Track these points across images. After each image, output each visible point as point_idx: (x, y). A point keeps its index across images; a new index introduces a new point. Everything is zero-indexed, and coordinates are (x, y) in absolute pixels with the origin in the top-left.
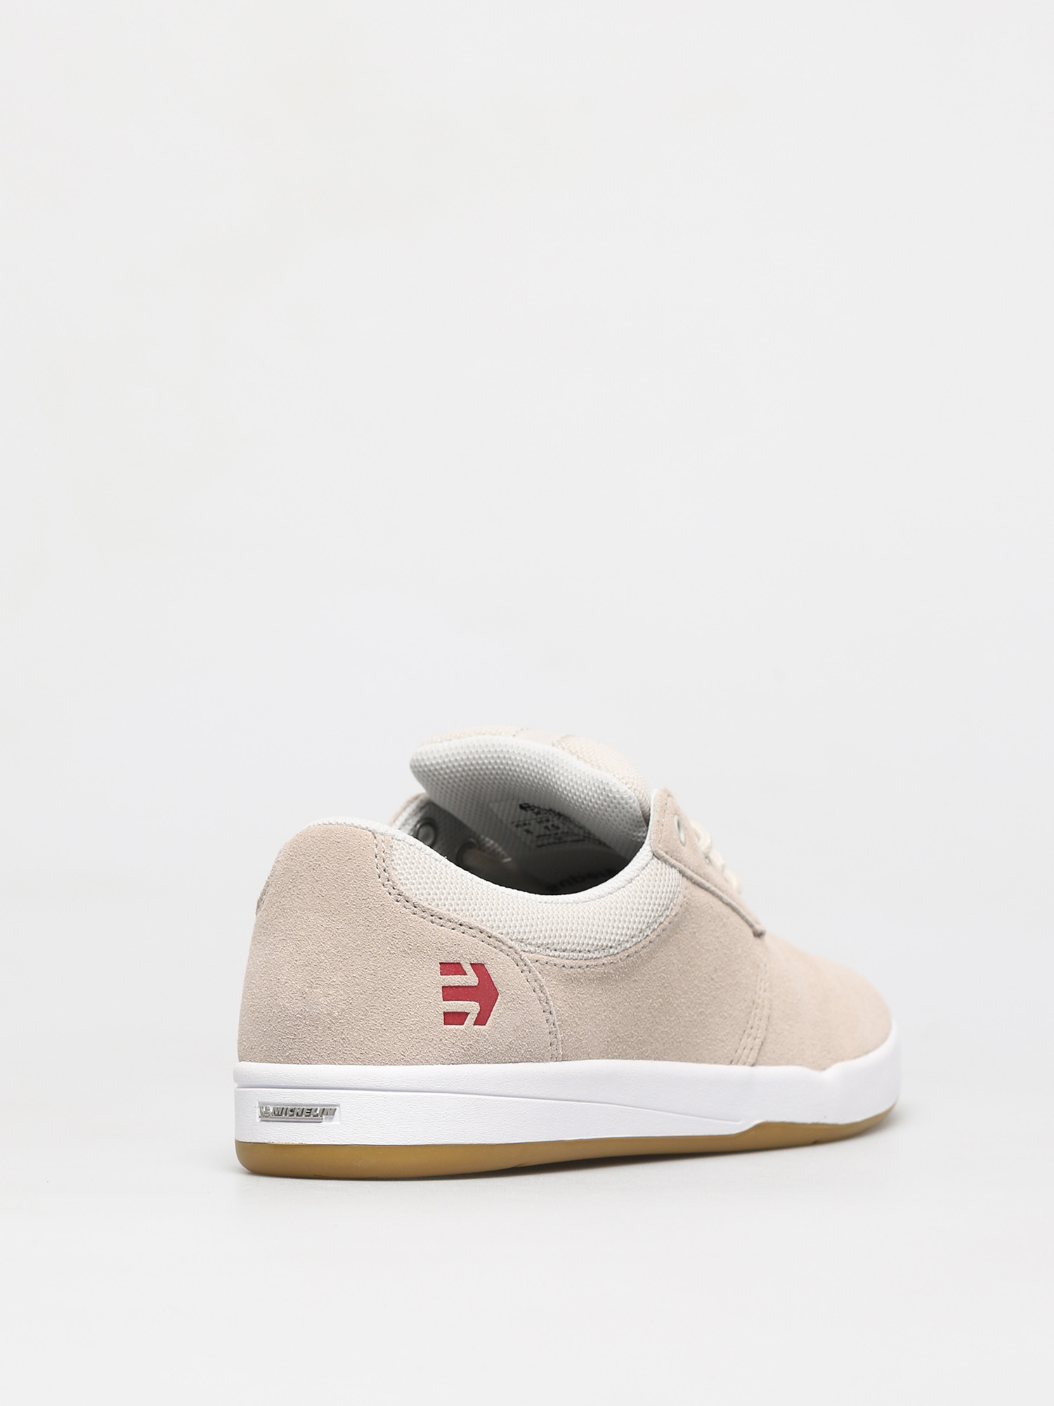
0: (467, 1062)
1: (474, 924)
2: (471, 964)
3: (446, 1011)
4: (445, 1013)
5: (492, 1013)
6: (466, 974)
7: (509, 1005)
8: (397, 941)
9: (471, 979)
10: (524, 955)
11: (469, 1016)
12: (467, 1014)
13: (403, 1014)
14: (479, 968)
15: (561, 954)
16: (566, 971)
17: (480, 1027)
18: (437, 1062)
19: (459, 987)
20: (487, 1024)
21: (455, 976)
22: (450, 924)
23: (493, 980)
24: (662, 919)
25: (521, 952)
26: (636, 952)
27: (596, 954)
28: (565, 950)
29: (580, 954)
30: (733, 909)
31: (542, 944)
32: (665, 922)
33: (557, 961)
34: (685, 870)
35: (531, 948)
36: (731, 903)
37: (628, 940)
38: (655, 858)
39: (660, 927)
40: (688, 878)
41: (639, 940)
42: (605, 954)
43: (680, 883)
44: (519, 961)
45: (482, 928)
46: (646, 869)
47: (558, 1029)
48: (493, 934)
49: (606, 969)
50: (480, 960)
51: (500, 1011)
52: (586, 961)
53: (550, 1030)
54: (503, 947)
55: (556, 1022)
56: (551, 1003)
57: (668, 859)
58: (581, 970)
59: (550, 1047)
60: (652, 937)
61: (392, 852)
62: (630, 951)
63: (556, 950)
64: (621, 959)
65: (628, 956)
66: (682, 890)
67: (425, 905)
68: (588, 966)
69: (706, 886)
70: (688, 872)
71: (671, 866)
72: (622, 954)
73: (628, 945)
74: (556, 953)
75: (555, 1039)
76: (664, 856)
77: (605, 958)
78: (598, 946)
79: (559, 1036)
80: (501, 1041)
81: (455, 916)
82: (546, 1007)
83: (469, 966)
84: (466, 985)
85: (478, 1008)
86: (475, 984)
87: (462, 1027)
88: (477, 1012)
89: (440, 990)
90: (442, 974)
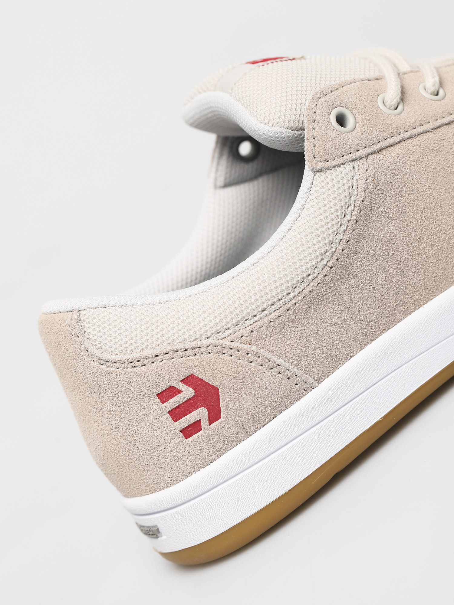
0: (223, 453)
1: (168, 348)
2: (181, 381)
3: (180, 429)
4: (182, 431)
5: (221, 405)
6: (182, 391)
7: (232, 391)
8: (117, 396)
9: (188, 392)
10: (225, 342)
11: (202, 421)
12: (199, 421)
13: (152, 448)
14: (190, 380)
15: (261, 315)
16: (275, 324)
17: (217, 422)
18: (196, 470)
19: (181, 405)
20: (222, 417)
21: (173, 399)
22: (147, 360)
23: (207, 381)
24: (348, 217)
25: (222, 342)
26: (337, 260)
27: (297, 291)
28: (264, 310)
29: (281, 302)
30: (447, 124)
31: (239, 321)
32: (353, 217)
33: (261, 323)
34: (357, 155)
35: (230, 331)
36: (442, 123)
37: (322, 259)
38: (318, 173)
39: (350, 223)
40: (368, 155)
41: (334, 250)
42: (306, 284)
43: (356, 171)
44: (223, 350)
45: (175, 348)
46: (314, 188)
47: (295, 369)
48: (187, 347)
49: (316, 292)
50: (187, 374)
51: (226, 401)
52: (291, 302)
53: (288, 377)
54: (202, 350)
55: (291, 367)
56: (274, 358)
57: (331, 163)
58: (290, 312)
59: (297, 387)
60: (346, 237)
61: (82, 324)
62: (330, 264)
63: (255, 316)
64: (325, 276)
65: (331, 268)
66: (361, 176)
67: (121, 357)
68: (295, 304)
69: (397, 139)
70: (364, 152)
71: (339, 166)
72: (324, 272)
73: (325, 262)
74: (256, 318)
75: (298, 378)
76: (323, 165)
77: (308, 287)
78: (294, 284)
79: (299, 372)
80: (243, 419)
81: (148, 352)
82: (271, 364)
83: (181, 384)
84: (186, 399)
85: (206, 410)
86: (193, 394)
87: (201, 432)
88: (207, 414)
89: (168, 416)
90: (163, 403)
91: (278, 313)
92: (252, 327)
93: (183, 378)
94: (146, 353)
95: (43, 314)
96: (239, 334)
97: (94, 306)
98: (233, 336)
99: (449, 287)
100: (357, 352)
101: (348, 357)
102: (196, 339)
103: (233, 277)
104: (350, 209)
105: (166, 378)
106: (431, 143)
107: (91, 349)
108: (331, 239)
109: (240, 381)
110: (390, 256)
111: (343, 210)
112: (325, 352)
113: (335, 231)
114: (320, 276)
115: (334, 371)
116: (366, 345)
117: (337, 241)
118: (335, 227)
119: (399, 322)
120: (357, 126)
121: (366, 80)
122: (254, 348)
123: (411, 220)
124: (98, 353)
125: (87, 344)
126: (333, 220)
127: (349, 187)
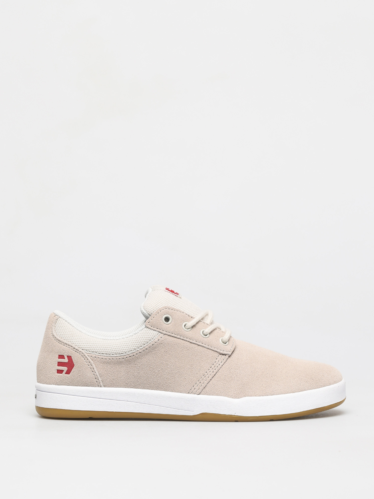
1: (70, 344)
3: (57, 369)
5: (72, 371)
6: (65, 359)
7: (77, 369)
9: (66, 360)
11: (64, 371)
14: (69, 357)
15: (101, 355)
16: (103, 360)
17: (67, 375)
19: (62, 362)
20: (70, 374)
21: (62, 359)
22: (63, 343)
23: (73, 361)
24: (145, 346)
25: (85, 353)
26: (133, 355)
27: (116, 355)
28: (103, 354)
29: (109, 355)
30: (198, 345)
31: (94, 351)
32: (146, 347)
33: (99, 357)
34: (162, 332)
35: (89, 352)
36: (197, 343)
37: (129, 352)
38: (146, 328)
39: (144, 348)
40: (165, 334)
41: (134, 352)
42: (120, 356)
43: (158, 335)
44: (83, 356)
45: (72, 345)
46: (142, 331)
47: (99, 377)
48: (75, 348)
49: (121, 360)
50: (70, 355)
51: (74, 371)
52: (112, 357)
53: (96, 378)
54: (78, 351)
55: (98, 375)
56: (95, 369)
57: (152, 328)
58: (110, 360)
59: (96, 382)
60: (140, 351)
61: (57, 321)
62: (130, 355)
63: (99, 353)
64: (127, 357)
65: (130, 357)
66: (158, 338)
67: (58, 338)
68: (113, 359)
69: (178, 337)
70: (164, 332)
71: (154, 330)
72: (127, 356)
73: (129, 353)
74: (99, 354)
75: (98, 380)
76: (150, 327)
77: (120, 357)
78: (116, 353)
79: (100, 379)
80: (75, 379)
81: (65, 341)
82: (93, 370)
83: (66, 357)
84: (64, 362)
85: (67, 369)
86: (67, 362)
87: (62, 374)
88: (66, 370)
89: (57, 363)
90: (58, 358)
91: (106, 357)
92: (96, 356)
93: (68, 355)
94: (64, 341)
95: (53, 313)
96: (91, 355)
97: (64, 319)
98: (89, 354)
99: (162, 390)
100: (121, 387)
101: (117, 386)
102: (79, 348)
103: (103, 339)
104: (147, 344)
105: (64, 352)
106: (188, 346)
107: (53, 330)
108: (135, 348)
109: (81, 368)
110: (150, 367)
111: (145, 343)
112: (112, 379)
113: (138, 347)
114: (125, 356)
115: (111, 387)
116: (126, 387)
117: (137, 350)
118: (139, 346)
119: (140, 389)
120: (170, 324)
121: (188, 315)
122: (92, 362)
123: (164, 362)
124: (54, 332)
125: (53, 328)
126: (140, 343)
127: (152, 338)
